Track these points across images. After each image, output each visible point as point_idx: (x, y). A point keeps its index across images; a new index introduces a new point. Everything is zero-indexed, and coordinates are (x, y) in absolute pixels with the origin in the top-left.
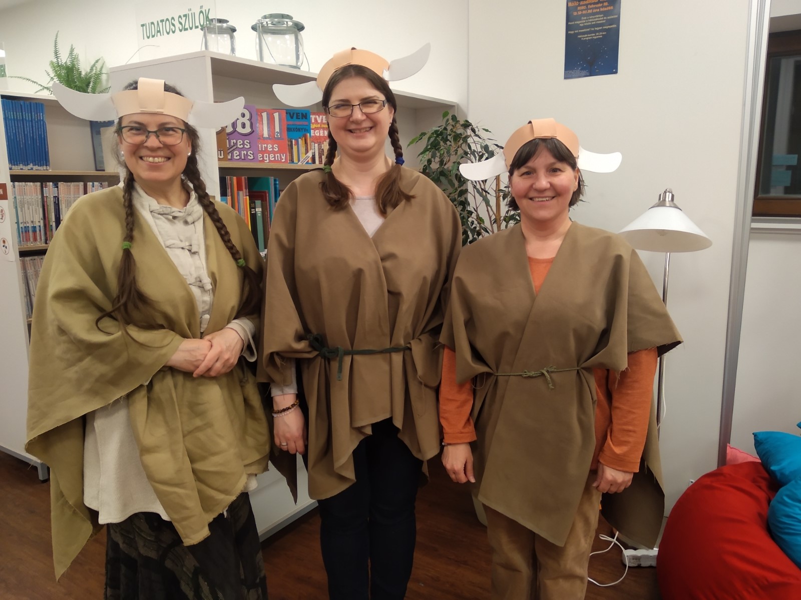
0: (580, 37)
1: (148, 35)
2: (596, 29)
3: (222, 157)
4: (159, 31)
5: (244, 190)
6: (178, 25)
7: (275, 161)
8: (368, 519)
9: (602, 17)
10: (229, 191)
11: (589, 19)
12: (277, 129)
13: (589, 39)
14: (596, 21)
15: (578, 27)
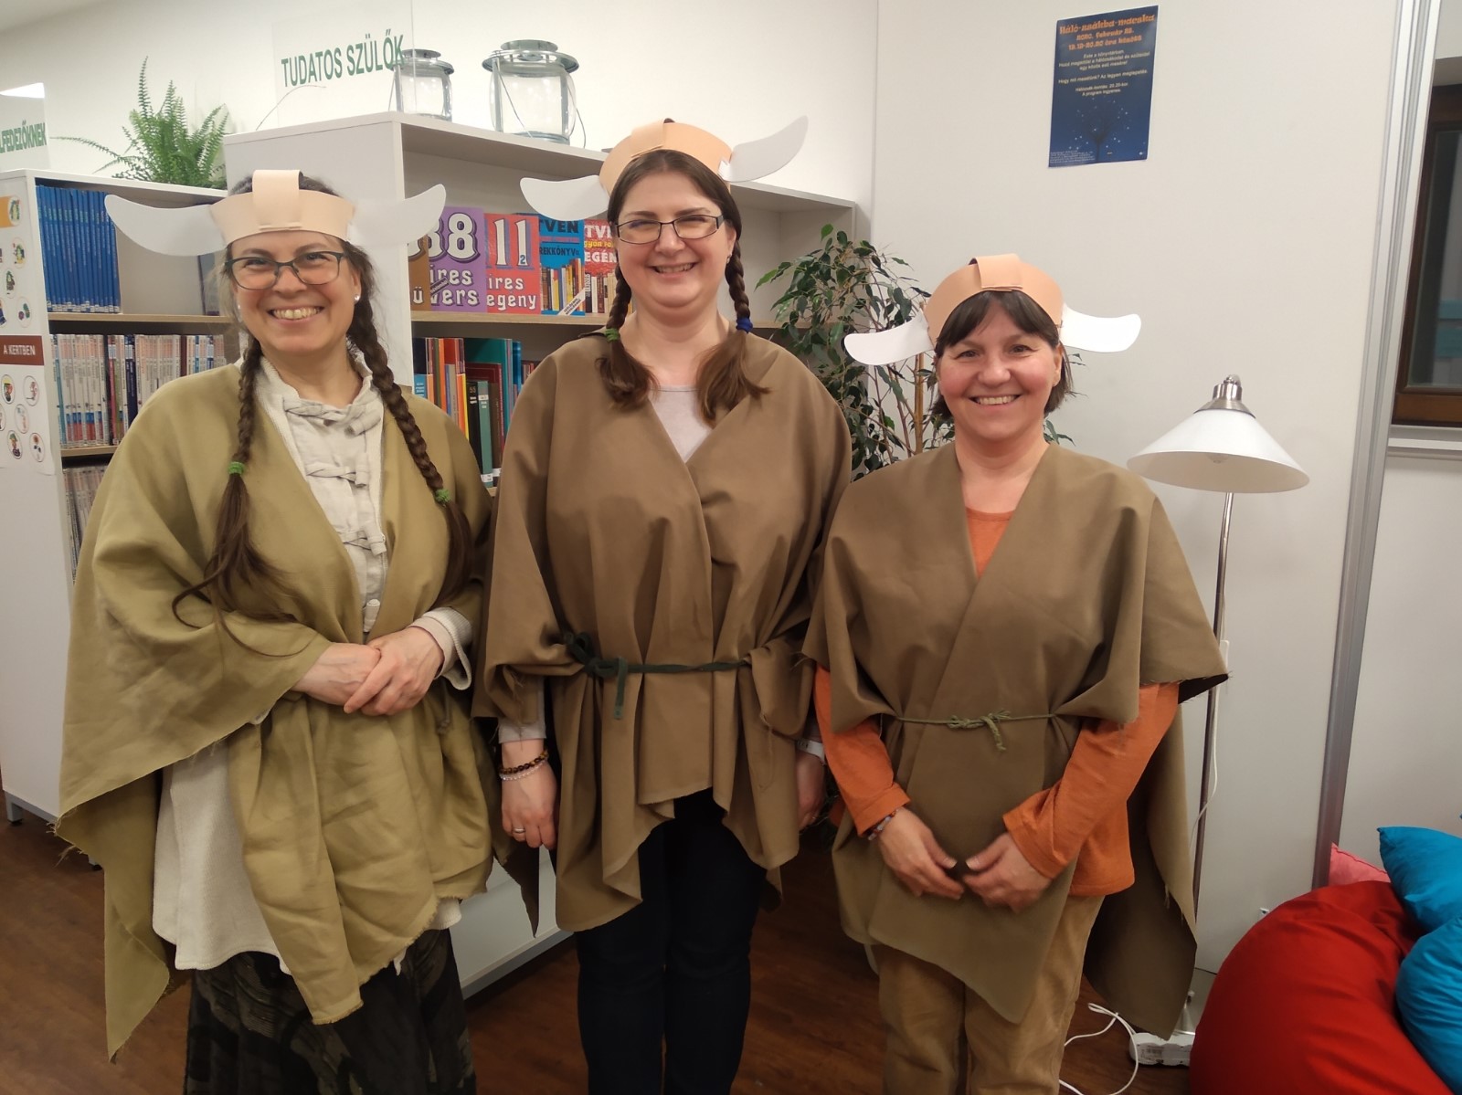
0: (1080, 90)
1: (294, 80)
2: (1109, 76)
3: (420, 301)
4: (313, 73)
5: (457, 362)
6: (345, 62)
7: (518, 309)
8: (665, 966)
9: (1120, 55)
10: (430, 364)
11: (1098, 58)
12: (523, 251)
13: (1096, 95)
14: (1110, 62)
15: (1076, 72)
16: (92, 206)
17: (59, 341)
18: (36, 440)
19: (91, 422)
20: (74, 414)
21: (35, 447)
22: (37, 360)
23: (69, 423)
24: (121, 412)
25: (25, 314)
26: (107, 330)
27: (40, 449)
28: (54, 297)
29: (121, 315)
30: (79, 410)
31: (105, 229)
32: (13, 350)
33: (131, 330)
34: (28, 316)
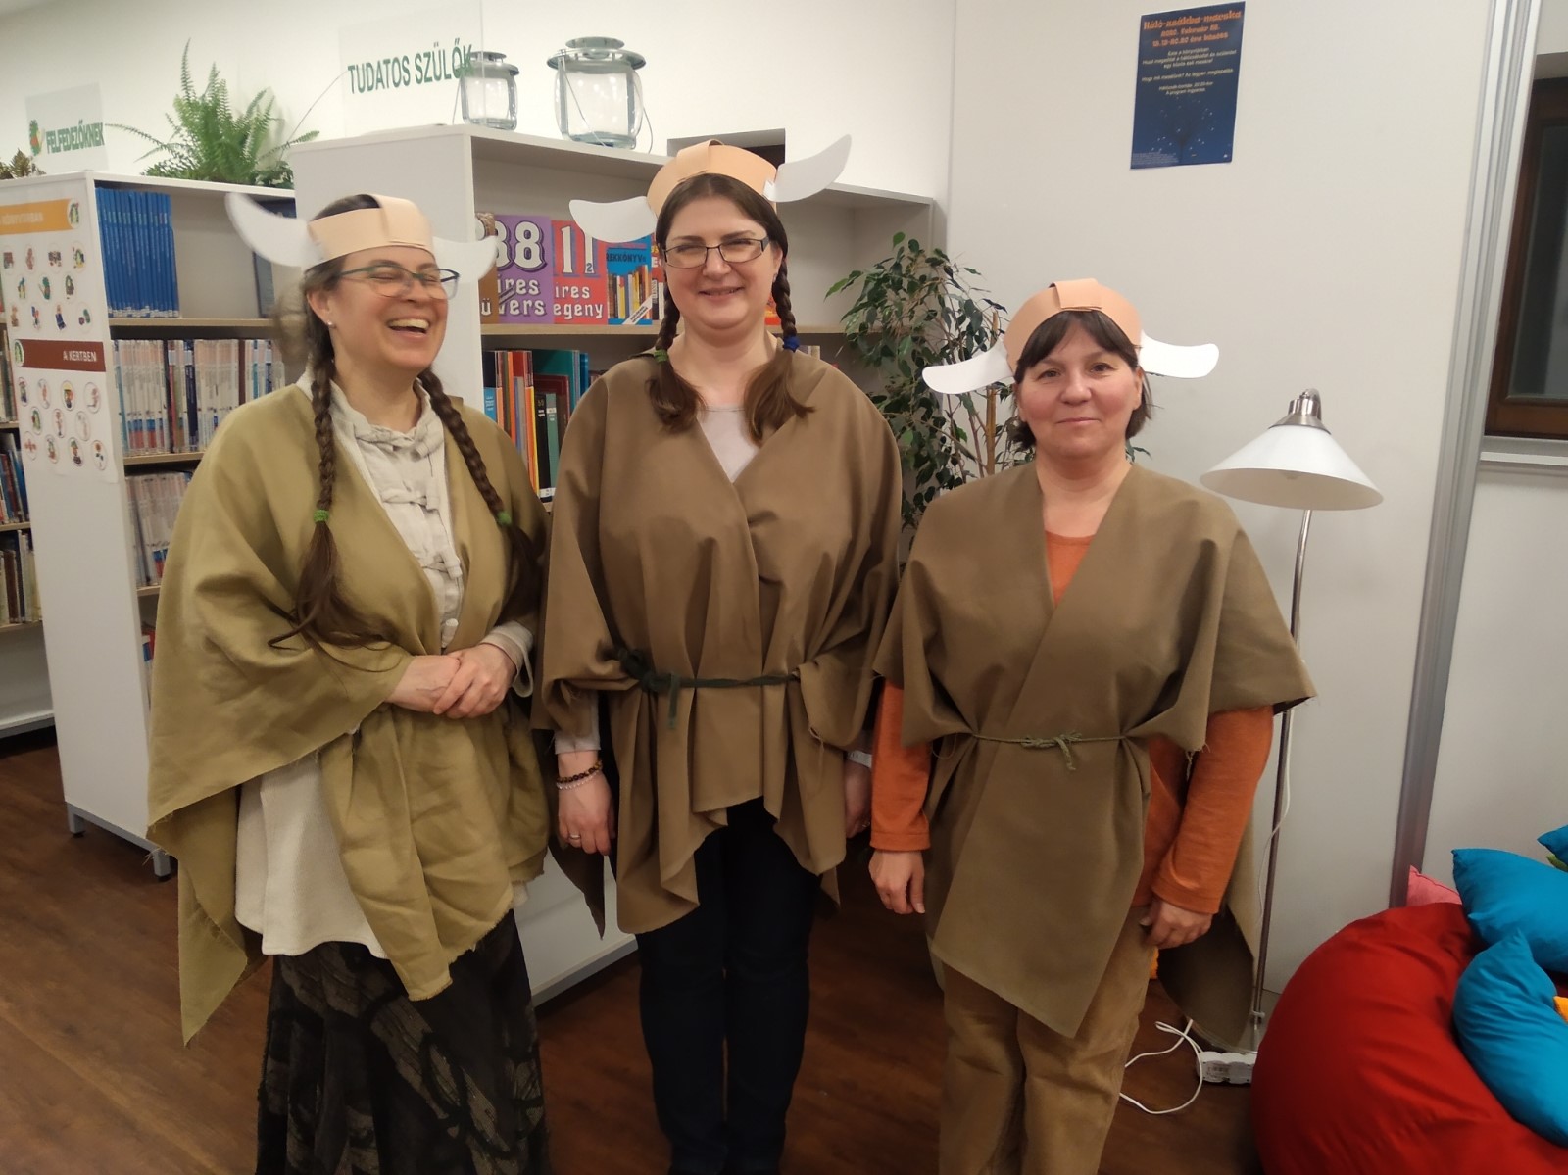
0: (1164, 88)
1: (361, 86)
2: (1194, 75)
3: (489, 312)
4: (380, 81)
5: (526, 375)
6: (413, 71)
7: (584, 320)
9: (1206, 53)
10: (499, 377)
11: (1182, 55)
12: (589, 259)
13: (1180, 95)
14: (1195, 60)
15: (1159, 70)
16: (150, 207)
17: (119, 348)
18: (98, 448)
19: (152, 429)
20: (136, 421)
21: (98, 455)
22: (98, 366)
23: (130, 430)
24: (181, 419)
25: (85, 319)
26: (166, 335)
27: (102, 458)
28: (115, 303)
29: (179, 319)
30: (140, 418)
31: (164, 231)
32: (74, 356)
33: (190, 334)
34: (89, 321)
